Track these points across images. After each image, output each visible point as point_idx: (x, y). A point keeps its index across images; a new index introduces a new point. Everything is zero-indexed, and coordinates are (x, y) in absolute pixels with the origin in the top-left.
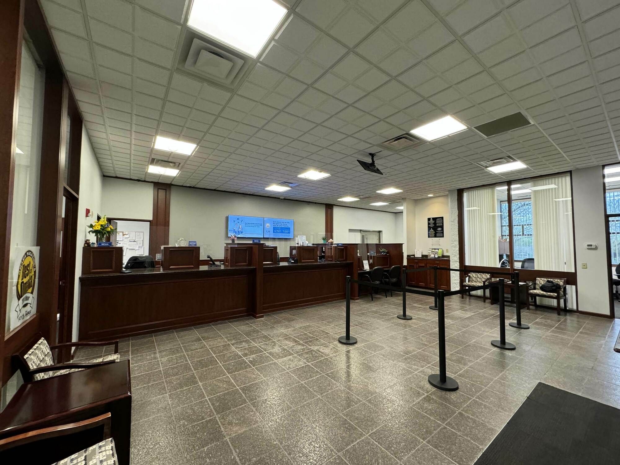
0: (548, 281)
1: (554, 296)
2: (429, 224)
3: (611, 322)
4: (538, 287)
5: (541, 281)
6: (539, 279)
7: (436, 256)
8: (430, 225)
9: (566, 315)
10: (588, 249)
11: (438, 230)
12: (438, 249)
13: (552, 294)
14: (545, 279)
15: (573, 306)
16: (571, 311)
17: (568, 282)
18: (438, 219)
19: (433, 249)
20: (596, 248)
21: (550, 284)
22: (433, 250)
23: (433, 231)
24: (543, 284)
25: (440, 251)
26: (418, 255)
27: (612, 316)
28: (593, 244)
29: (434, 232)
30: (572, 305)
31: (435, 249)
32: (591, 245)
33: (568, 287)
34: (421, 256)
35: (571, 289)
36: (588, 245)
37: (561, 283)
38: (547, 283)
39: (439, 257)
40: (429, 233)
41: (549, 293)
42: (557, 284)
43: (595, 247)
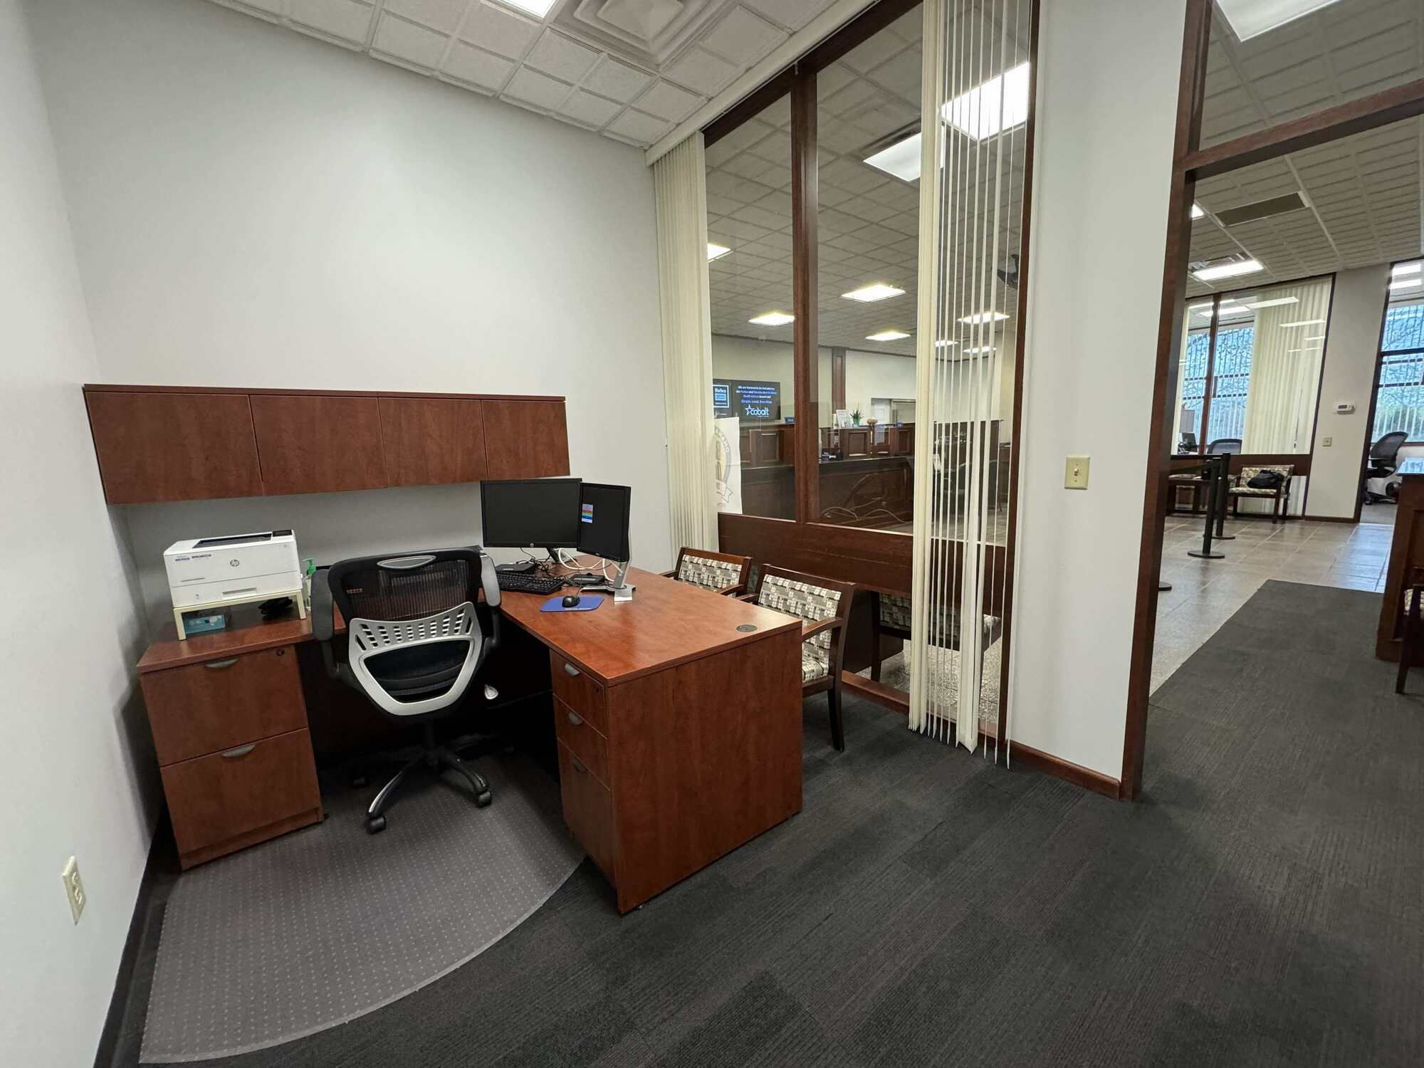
0: (1263, 472)
1: (1271, 494)
3: (1354, 527)
4: (1244, 483)
5: (1250, 473)
6: (1247, 469)
9: (1283, 523)
10: (1340, 413)
13: (1268, 490)
14: (1258, 469)
15: (1296, 510)
16: (1293, 518)
17: (1294, 472)
20: (1352, 411)
21: (1267, 476)
24: (1252, 477)
27: (1356, 519)
28: (1348, 404)
30: (1295, 508)
32: (1345, 407)
33: (1295, 478)
35: (1298, 483)
36: (1340, 407)
37: (1285, 474)
38: (1262, 474)
41: (1263, 490)
42: (1279, 474)
43: (1351, 408)
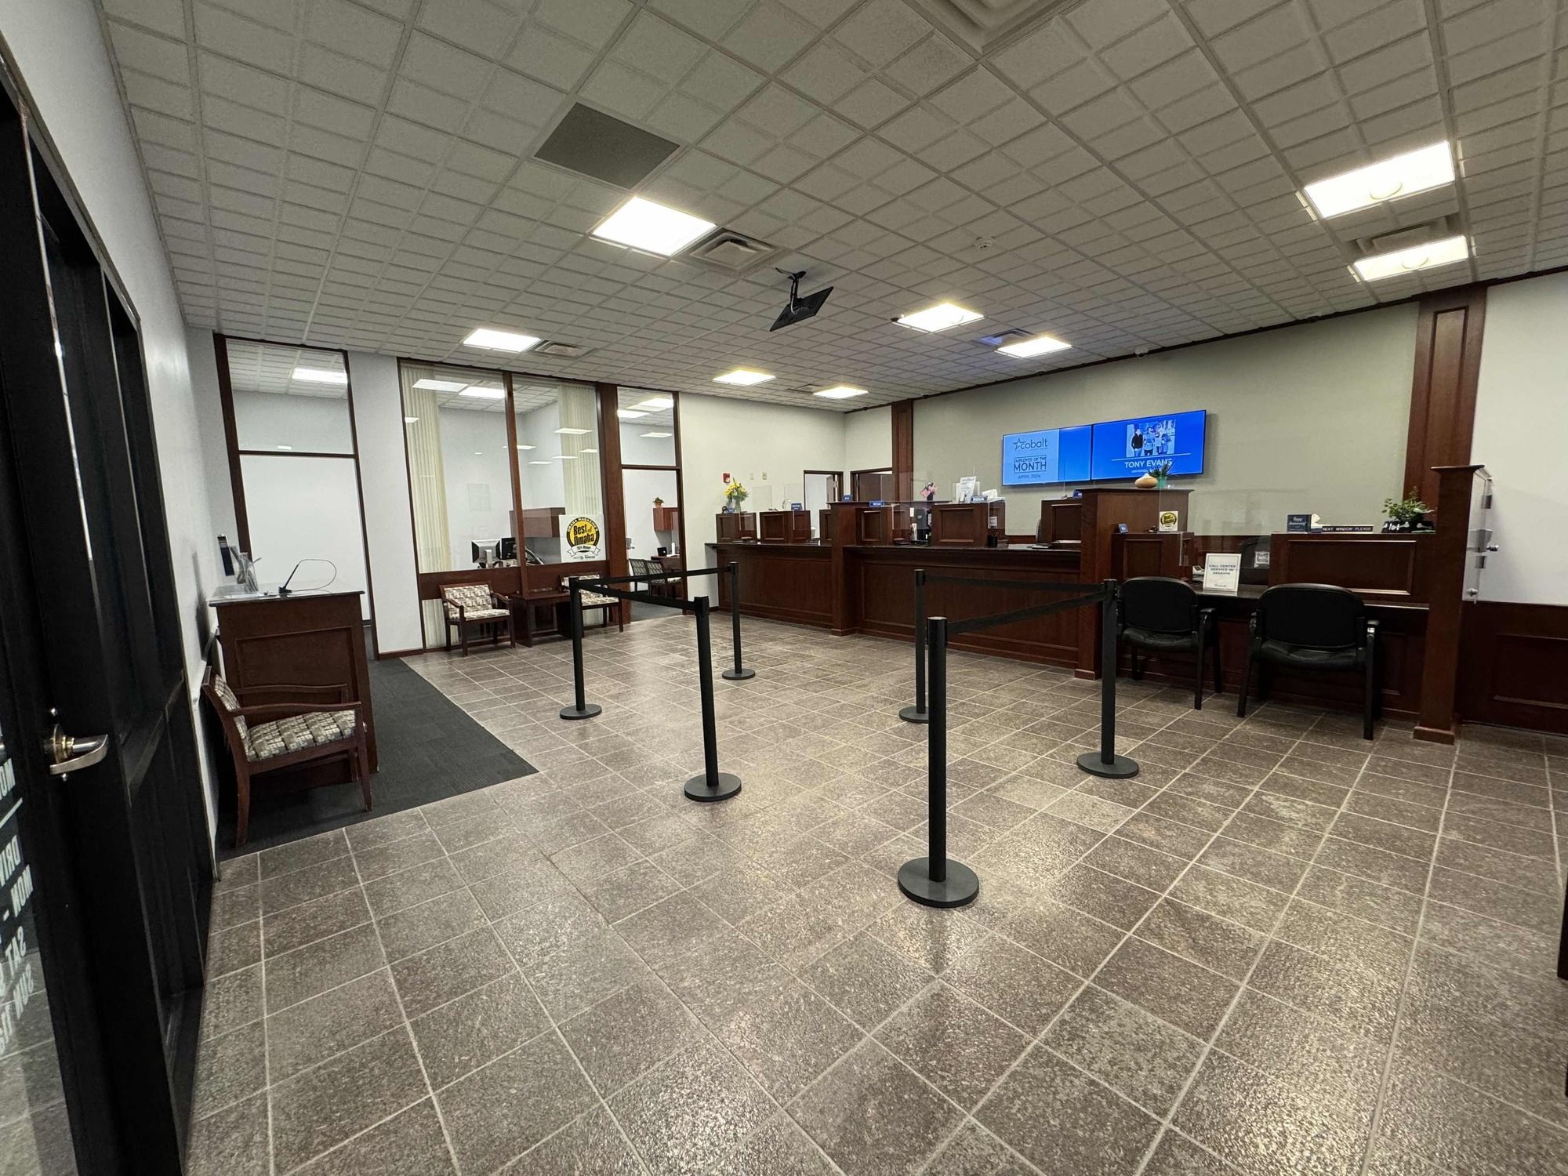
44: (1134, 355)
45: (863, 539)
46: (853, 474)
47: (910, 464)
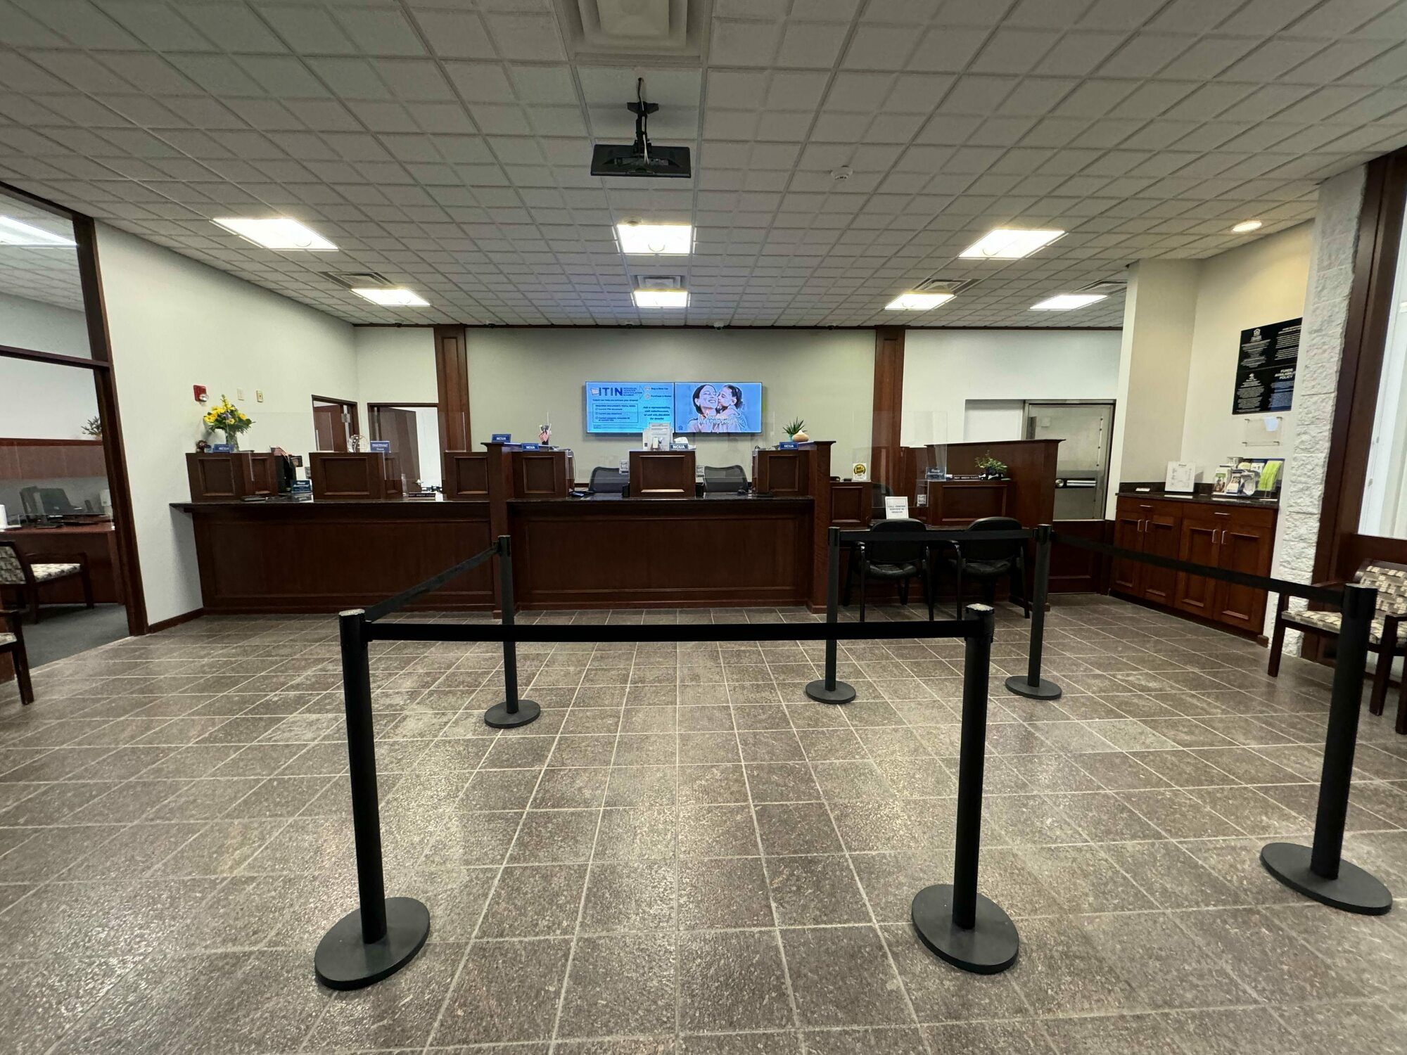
2: (1243, 355)
7: (1249, 491)
8: (1246, 362)
11: (1278, 379)
12: (1265, 461)
18: (1287, 330)
19: (1242, 460)
22: (1242, 466)
23: (1256, 383)
25: (1271, 468)
26: (1180, 482)
29: (1261, 390)
31: (1250, 461)
34: (1191, 490)
39: (1258, 494)
40: (1241, 392)
44: (712, 327)
45: (527, 492)
46: (371, 407)
47: (464, 401)
